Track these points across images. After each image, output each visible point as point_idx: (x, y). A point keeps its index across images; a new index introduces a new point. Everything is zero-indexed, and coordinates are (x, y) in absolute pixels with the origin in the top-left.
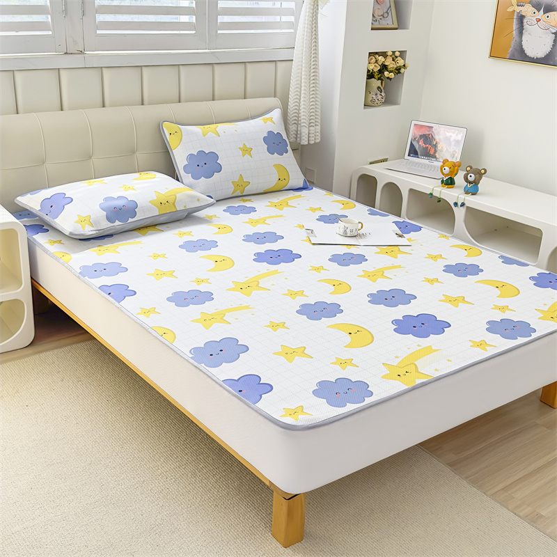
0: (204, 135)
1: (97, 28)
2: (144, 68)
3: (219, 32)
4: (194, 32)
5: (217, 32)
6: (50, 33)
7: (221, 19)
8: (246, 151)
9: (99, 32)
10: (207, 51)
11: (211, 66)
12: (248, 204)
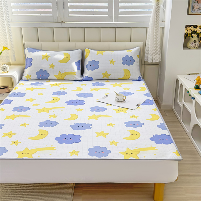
0: (97, 55)
1: (69, 13)
2: (85, 29)
3: (119, 15)
4: (108, 15)
5: (118, 15)
6: (52, 15)
7: (120, 10)
8: (112, 62)
9: (69, 15)
10: (113, 22)
11: (115, 28)
12: (104, 83)
